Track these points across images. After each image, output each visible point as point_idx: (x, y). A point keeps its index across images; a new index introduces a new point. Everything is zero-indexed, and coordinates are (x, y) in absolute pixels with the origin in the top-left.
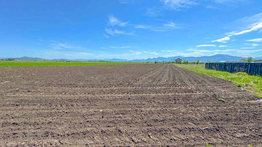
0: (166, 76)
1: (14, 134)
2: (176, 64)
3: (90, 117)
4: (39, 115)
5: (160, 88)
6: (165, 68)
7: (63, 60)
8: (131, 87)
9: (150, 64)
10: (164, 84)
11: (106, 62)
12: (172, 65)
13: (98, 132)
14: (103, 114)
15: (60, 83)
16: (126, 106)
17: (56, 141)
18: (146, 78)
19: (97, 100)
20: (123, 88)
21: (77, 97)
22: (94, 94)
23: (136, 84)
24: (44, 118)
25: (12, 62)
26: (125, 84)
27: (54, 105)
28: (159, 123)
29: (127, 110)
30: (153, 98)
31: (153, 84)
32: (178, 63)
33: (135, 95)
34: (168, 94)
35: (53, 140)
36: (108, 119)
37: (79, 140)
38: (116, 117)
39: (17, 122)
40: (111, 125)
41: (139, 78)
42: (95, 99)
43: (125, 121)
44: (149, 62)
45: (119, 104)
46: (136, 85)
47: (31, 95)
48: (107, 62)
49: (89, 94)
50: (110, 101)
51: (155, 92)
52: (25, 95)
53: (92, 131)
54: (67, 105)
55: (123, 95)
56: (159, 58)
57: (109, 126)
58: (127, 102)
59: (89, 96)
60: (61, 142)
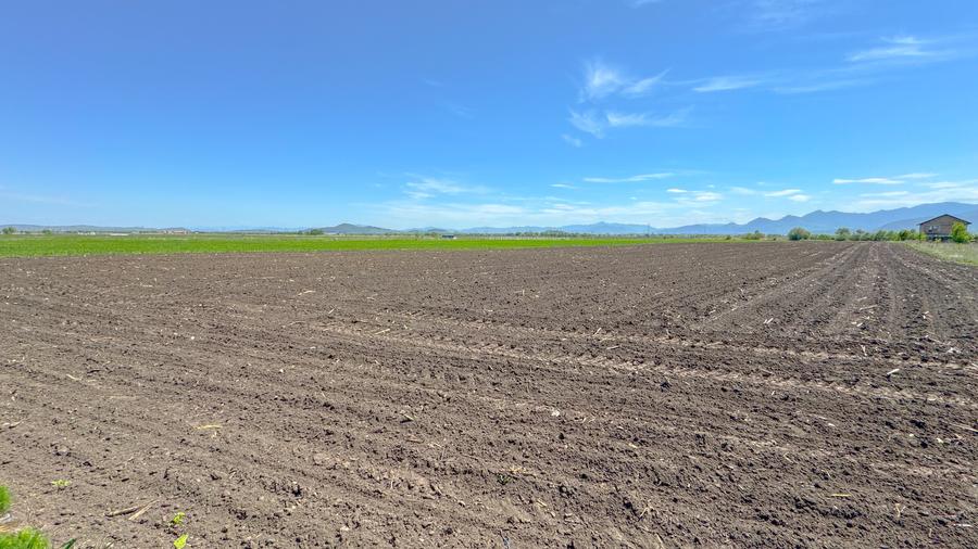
0: (860, 299)
1: (328, 433)
2: (924, 247)
3: (518, 427)
4: (380, 392)
5: (825, 355)
6: (855, 262)
7: (433, 233)
8: (670, 338)
9: (762, 244)
10: (848, 338)
11: (568, 239)
12: (894, 248)
13: (546, 487)
14: (563, 426)
15: (427, 303)
16: (653, 415)
17: (422, 481)
18: (743, 304)
19: (542, 372)
20: (636, 339)
21: (476, 353)
22: (530, 352)
23: (694, 327)
24: (390, 404)
25: (318, 237)
26: (648, 323)
27: (413, 370)
28: (823, 522)
29: (657, 428)
30: (786, 399)
31: (782, 334)
32: (943, 240)
33: (693, 372)
34: (877, 393)
35: (414, 476)
36: (584, 448)
37: (486, 496)
38: (612, 449)
39: (332, 401)
40: (592, 472)
41: (707, 303)
42: (536, 366)
43: (650, 473)
44: (762, 237)
45: (624, 402)
46: (697, 332)
47: (359, 334)
48: (574, 236)
49: (512, 348)
50: (587, 385)
51: (799, 375)
52: (346, 332)
53: (527, 479)
54: (449, 377)
55: (640, 367)
56: (818, 215)
57: (584, 476)
58: (659, 398)
59: (513, 354)
60: (436, 488)
